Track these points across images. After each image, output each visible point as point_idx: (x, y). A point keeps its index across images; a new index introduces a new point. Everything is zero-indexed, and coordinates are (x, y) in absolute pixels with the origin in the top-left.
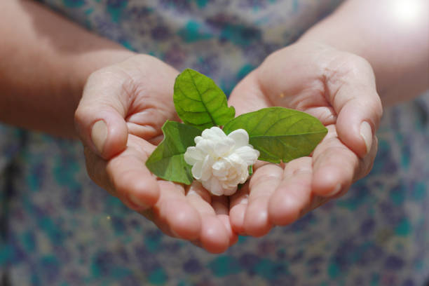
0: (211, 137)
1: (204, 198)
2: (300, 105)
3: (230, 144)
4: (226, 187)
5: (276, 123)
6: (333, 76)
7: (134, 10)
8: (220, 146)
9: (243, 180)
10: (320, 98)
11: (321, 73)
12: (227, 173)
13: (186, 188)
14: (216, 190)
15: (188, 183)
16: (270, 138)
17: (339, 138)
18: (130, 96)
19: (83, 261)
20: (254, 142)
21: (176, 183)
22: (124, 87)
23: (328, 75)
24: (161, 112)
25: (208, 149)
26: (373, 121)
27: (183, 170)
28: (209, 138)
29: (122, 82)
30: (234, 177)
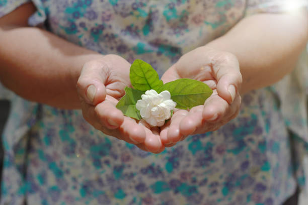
0: (150, 94)
1: (146, 127)
2: (199, 80)
3: (160, 98)
4: (158, 121)
5: (185, 88)
6: (216, 63)
7: (107, 35)
8: (155, 98)
9: (168, 117)
10: (209, 75)
11: (210, 62)
12: (159, 113)
13: (137, 121)
14: (153, 123)
15: (138, 119)
16: (182, 96)
17: (219, 95)
18: (106, 74)
19: (75, 188)
20: (173, 98)
21: (132, 118)
22: (103, 70)
23: (213, 63)
24: (123, 84)
25: (149, 100)
26: (236, 85)
27: (135, 113)
28: (149, 94)
29: (102, 67)
30: (163, 115)
